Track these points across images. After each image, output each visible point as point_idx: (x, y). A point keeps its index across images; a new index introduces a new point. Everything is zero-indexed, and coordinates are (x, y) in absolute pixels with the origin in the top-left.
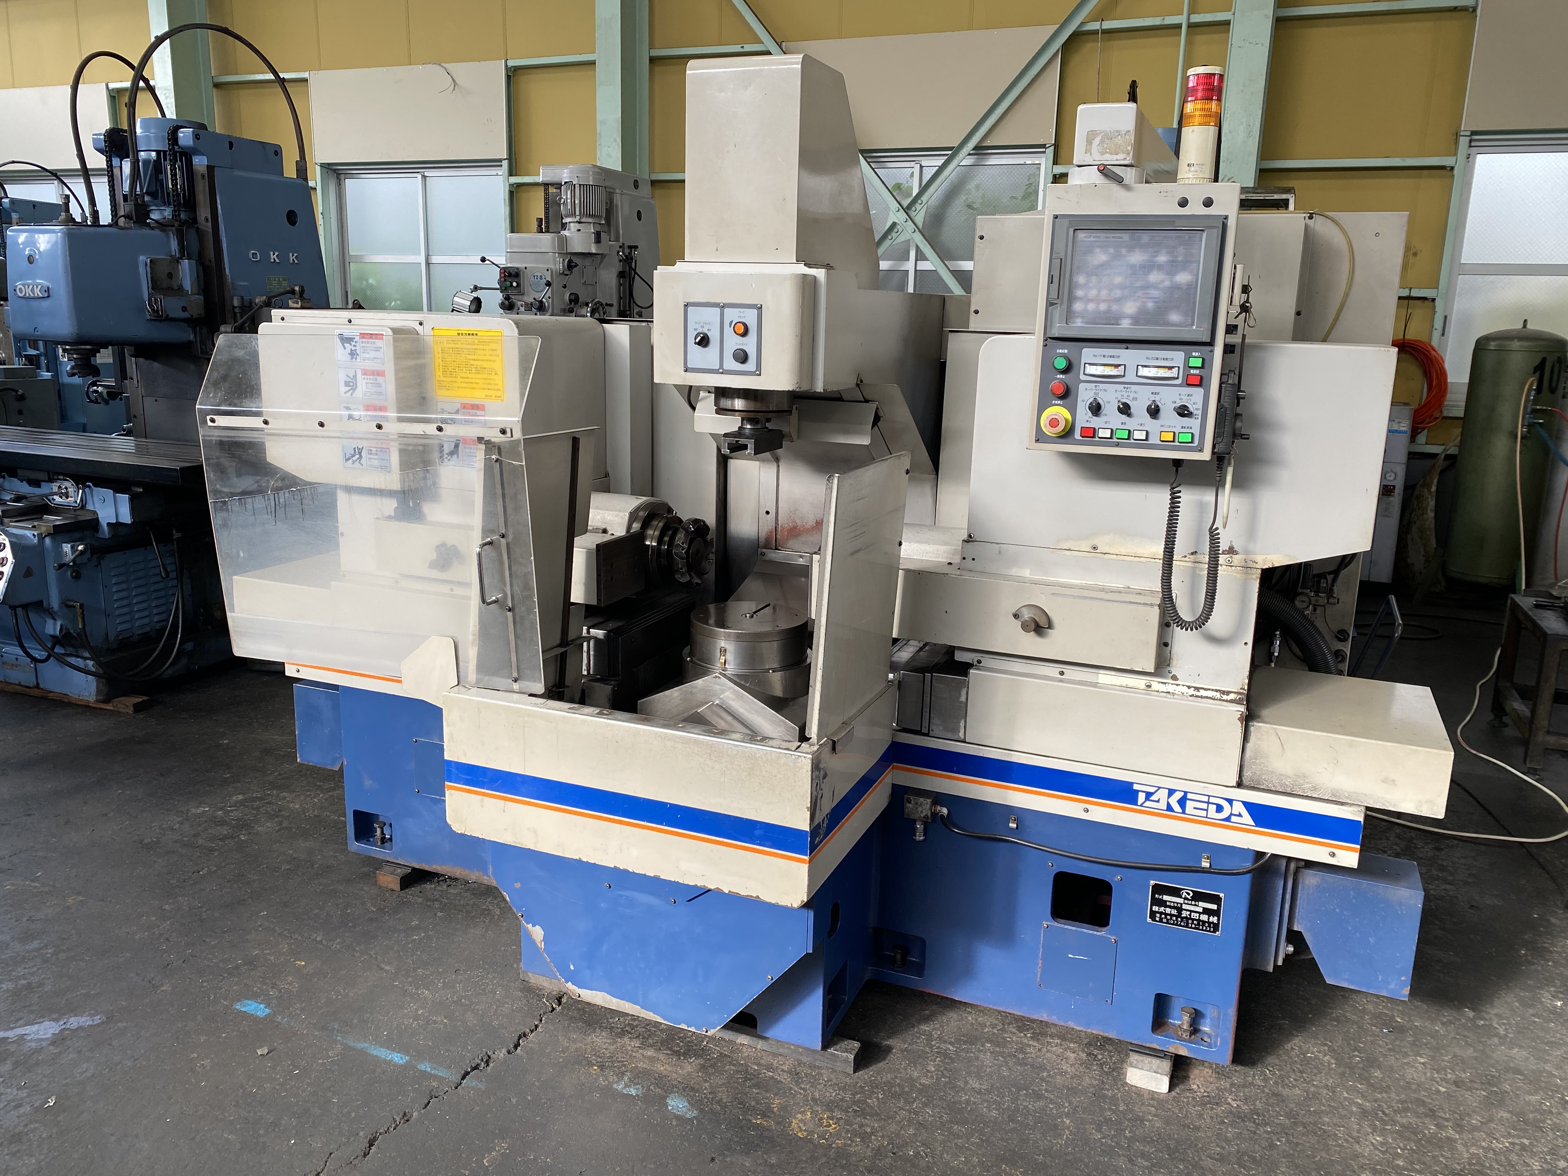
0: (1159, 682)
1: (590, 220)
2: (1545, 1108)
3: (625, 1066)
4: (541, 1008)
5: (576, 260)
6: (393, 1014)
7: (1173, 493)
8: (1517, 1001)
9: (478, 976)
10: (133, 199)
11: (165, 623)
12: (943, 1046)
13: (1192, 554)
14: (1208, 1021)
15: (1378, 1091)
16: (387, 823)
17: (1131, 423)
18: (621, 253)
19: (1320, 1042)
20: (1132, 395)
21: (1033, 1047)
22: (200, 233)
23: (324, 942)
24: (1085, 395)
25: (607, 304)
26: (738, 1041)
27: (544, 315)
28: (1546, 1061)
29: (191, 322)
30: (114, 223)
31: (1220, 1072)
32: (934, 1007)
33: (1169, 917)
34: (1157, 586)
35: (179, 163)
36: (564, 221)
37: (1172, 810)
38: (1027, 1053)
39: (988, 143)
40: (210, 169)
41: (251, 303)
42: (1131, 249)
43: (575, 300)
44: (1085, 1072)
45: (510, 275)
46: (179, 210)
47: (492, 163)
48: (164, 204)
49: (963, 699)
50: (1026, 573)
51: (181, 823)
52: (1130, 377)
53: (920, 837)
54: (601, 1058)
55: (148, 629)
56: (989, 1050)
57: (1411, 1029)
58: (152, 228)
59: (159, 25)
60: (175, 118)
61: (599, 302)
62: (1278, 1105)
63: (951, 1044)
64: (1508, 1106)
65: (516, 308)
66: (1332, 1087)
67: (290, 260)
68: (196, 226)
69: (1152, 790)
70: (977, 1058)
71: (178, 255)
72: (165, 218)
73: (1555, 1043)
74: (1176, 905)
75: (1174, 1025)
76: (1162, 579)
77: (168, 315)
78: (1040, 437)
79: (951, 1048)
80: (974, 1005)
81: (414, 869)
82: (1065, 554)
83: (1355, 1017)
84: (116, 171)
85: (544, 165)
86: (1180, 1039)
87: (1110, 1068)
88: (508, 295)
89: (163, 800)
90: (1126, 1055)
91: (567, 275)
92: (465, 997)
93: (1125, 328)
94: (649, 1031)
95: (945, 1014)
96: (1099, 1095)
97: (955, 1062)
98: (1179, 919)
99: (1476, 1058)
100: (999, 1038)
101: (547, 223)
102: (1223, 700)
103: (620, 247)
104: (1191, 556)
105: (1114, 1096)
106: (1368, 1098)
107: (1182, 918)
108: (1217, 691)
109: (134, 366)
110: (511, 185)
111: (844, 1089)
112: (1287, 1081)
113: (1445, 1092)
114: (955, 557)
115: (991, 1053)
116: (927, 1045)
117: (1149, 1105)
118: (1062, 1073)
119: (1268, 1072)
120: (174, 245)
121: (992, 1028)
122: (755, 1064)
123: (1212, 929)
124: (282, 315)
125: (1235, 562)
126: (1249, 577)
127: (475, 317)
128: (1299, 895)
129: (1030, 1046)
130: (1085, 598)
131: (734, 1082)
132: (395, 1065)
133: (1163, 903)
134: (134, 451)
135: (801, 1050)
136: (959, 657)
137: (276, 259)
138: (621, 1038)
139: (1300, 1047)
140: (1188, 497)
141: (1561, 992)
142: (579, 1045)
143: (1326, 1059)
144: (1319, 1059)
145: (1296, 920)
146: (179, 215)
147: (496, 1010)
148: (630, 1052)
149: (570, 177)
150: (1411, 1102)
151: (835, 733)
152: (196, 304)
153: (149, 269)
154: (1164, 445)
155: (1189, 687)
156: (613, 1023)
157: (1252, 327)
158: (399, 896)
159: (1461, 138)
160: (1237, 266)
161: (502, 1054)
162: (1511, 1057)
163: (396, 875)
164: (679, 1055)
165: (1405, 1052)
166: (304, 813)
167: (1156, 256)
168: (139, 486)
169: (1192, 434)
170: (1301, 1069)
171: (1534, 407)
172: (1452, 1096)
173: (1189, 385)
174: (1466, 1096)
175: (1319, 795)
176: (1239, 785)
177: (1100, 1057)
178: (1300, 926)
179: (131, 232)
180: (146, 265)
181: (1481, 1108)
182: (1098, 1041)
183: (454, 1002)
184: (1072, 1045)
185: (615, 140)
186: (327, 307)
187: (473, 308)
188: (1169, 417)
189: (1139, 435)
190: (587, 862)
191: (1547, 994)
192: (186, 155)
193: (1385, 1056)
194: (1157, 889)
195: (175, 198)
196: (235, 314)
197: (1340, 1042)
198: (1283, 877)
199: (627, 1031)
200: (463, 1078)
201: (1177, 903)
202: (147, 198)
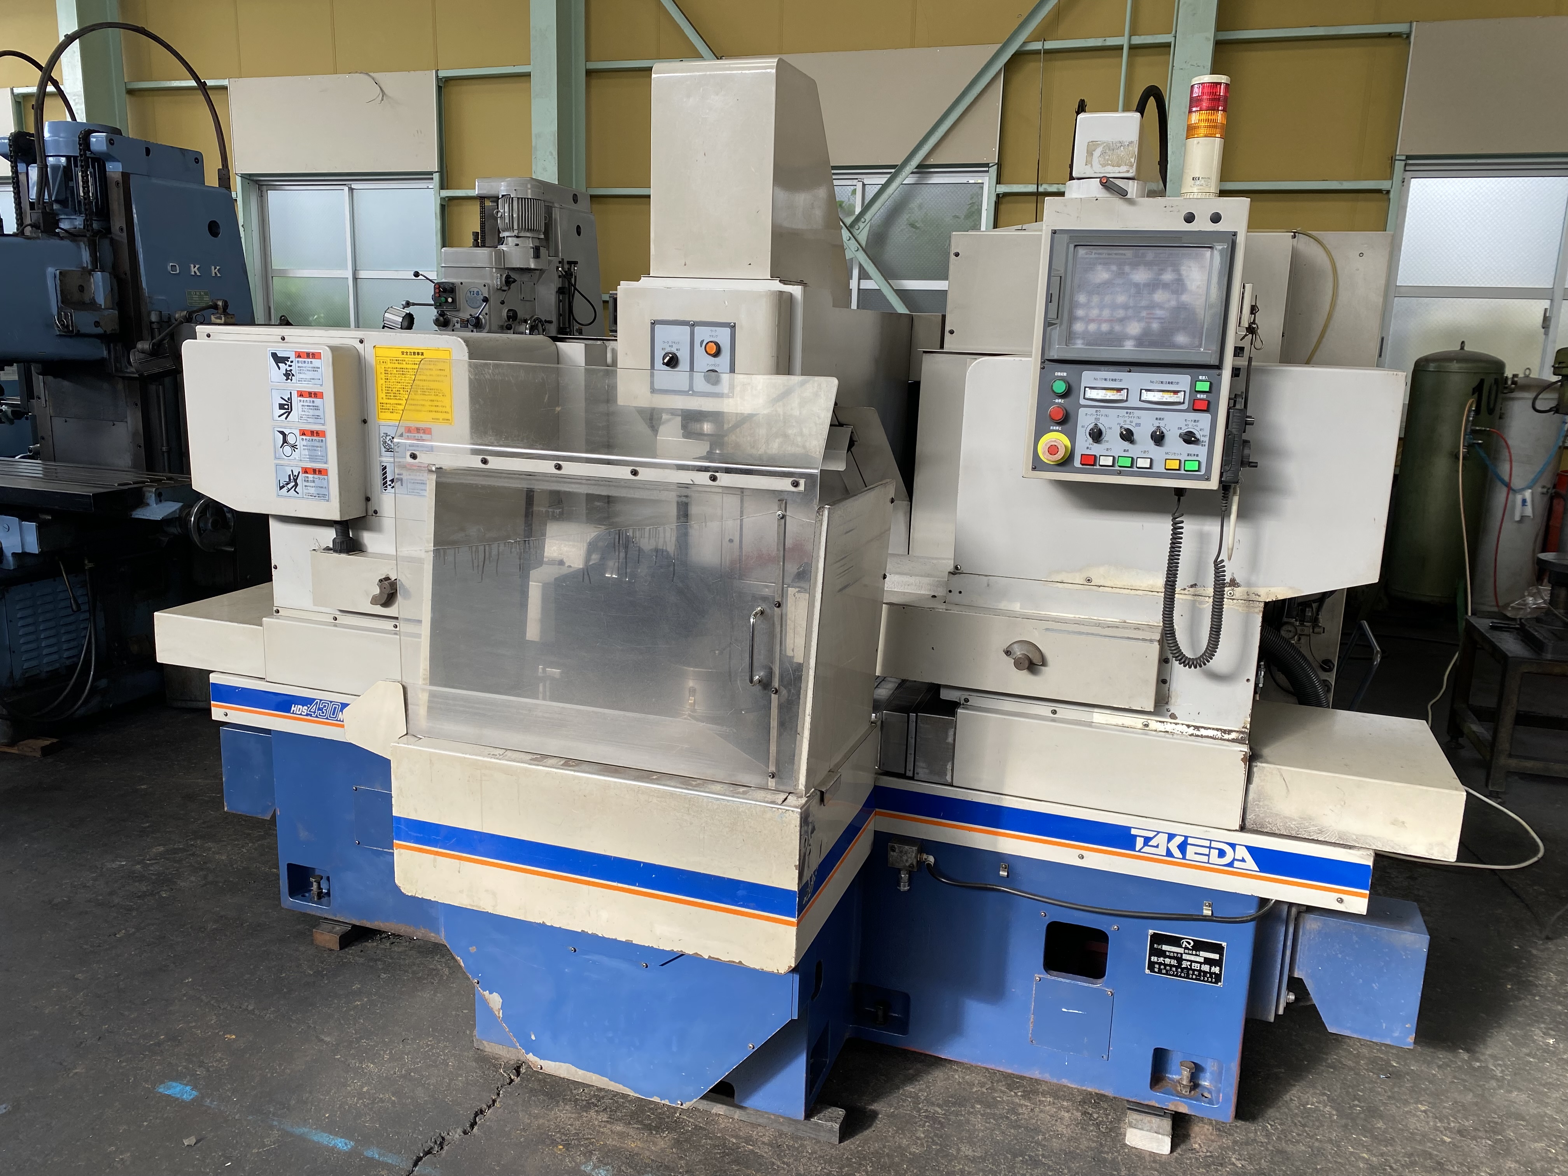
0: (1157, 721)
1: (528, 234)
2: (1550, 1155)
3: (592, 1143)
4: (498, 1080)
5: (513, 275)
6: (335, 1093)
7: (1174, 524)
8: (1509, 1040)
9: (428, 1045)
10: (40, 206)
11: (75, 659)
12: (932, 1109)
13: (1192, 586)
14: (1208, 1075)
15: (1383, 1143)
16: (325, 876)
17: (1134, 450)
18: (560, 269)
19: (1318, 1092)
20: (1136, 421)
21: (1025, 1107)
22: (113, 243)
23: (257, 1012)
24: (1085, 420)
25: (546, 321)
26: (714, 1111)
27: (481, 332)
28: (1547, 1105)
29: (104, 338)
30: (20, 233)
31: (1220, 1129)
32: (919, 1066)
33: (1168, 968)
34: (1157, 619)
35: (91, 169)
36: (501, 235)
37: (1172, 856)
38: (1019, 1114)
39: (931, 161)
40: (125, 176)
41: (169, 318)
42: (1135, 265)
43: (513, 316)
44: (1081, 1134)
45: (445, 291)
46: (92, 220)
47: (425, 176)
48: (75, 212)
49: (950, 740)
50: (1017, 607)
51: (95, 879)
52: (1133, 402)
53: (904, 887)
54: (566, 1135)
55: (57, 665)
56: (979, 1111)
57: (1408, 1074)
58: (62, 238)
59: (68, 24)
60: (85, 121)
61: (537, 319)
62: (1284, 1164)
63: (939, 1106)
64: (1515, 1155)
65: (451, 324)
66: (1336, 1141)
67: (211, 273)
68: (110, 236)
69: (1151, 834)
70: (968, 1121)
71: (90, 267)
72: (76, 228)
73: (1553, 1085)
74: (1175, 955)
75: (1172, 1080)
76: (1164, 614)
77: (79, 331)
78: (1037, 465)
79: (940, 1111)
80: (960, 1063)
81: (354, 926)
82: (1057, 587)
83: (1350, 1062)
84: (22, 178)
85: (478, 178)
86: (1179, 1095)
87: (1107, 1128)
88: (443, 311)
89: (75, 854)
90: (1123, 1113)
91: (504, 291)
92: (415, 1070)
93: (1128, 350)
94: (617, 1102)
95: (930, 1073)
96: (1099, 1160)
97: (945, 1127)
98: (1179, 970)
99: (1476, 1104)
100: (989, 1098)
101: (483, 237)
102: (1224, 740)
103: (560, 262)
104: (1190, 589)
105: (1114, 1159)
106: (1374, 1152)
107: (1183, 969)
108: (1217, 730)
109: (42, 384)
110: (442, 199)
111: (830, 1162)
112: (1290, 1137)
113: (1450, 1143)
114: (939, 589)
115: (982, 1115)
116: (914, 1109)
117: (1152, 1168)
118: (1060, 1135)
119: (1269, 1127)
120: (86, 256)
121: (981, 1087)
122: (732, 1136)
123: (1214, 980)
124: (208, 332)
125: (1237, 595)
126: (1252, 610)
127: (406, 335)
128: (1300, 941)
129: (1021, 1106)
130: (1083, 633)
131: (711, 1159)
132: (339, 1152)
133: (1162, 954)
134: (41, 476)
135: (782, 1120)
136: (945, 695)
137: (197, 272)
138: (586, 1111)
139: (1299, 1098)
140: (1190, 527)
141: (1551, 1029)
142: (541, 1121)
143: (1328, 1109)
144: (1320, 1111)
145: (1296, 967)
146: (91, 225)
147: (449, 1084)
148: (597, 1128)
149: (507, 190)
150: (1418, 1156)
151: (823, 782)
152: (109, 319)
153: (58, 282)
154: (1169, 474)
155: (1188, 726)
156: (578, 1095)
157: (1259, 349)
158: (338, 956)
159: (1397, 162)
160: (1246, 285)
161: (456, 1135)
162: (1510, 1101)
163: (335, 933)
164: (650, 1130)
165: (1406, 1100)
166: (232, 866)
167: (1161, 274)
168: (48, 514)
169: (1199, 461)
170: (1303, 1122)
171: (1473, 428)
172: (1458, 1147)
173: (1195, 410)
174: (1472, 1146)
175: (1325, 838)
176: (1243, 828)
177: (1095, 1116)
178: (1300, 973)
179: (38, 241)
180: (55, 277)
181: (1488, 1159)
182: (1092, 1098)
183: (402, 1076)
184: (1065, 1103)
185: (551, 154)
186: (251, 322)
187: (406, 324)
188: (1174, 442)
189: (1143, 463)
190: (552, 926)
191: (1537, 1031)
192: (99, 161)
193: (1385, 1104)
194: (1157, 939)
195: (87, 207)
196: (152, 330)
197: (1339, 1091)
198: (1285, 922)
199: (593, 1103)
200: (415, 1165)
201: (1177, 953)
202: (55, 206)
